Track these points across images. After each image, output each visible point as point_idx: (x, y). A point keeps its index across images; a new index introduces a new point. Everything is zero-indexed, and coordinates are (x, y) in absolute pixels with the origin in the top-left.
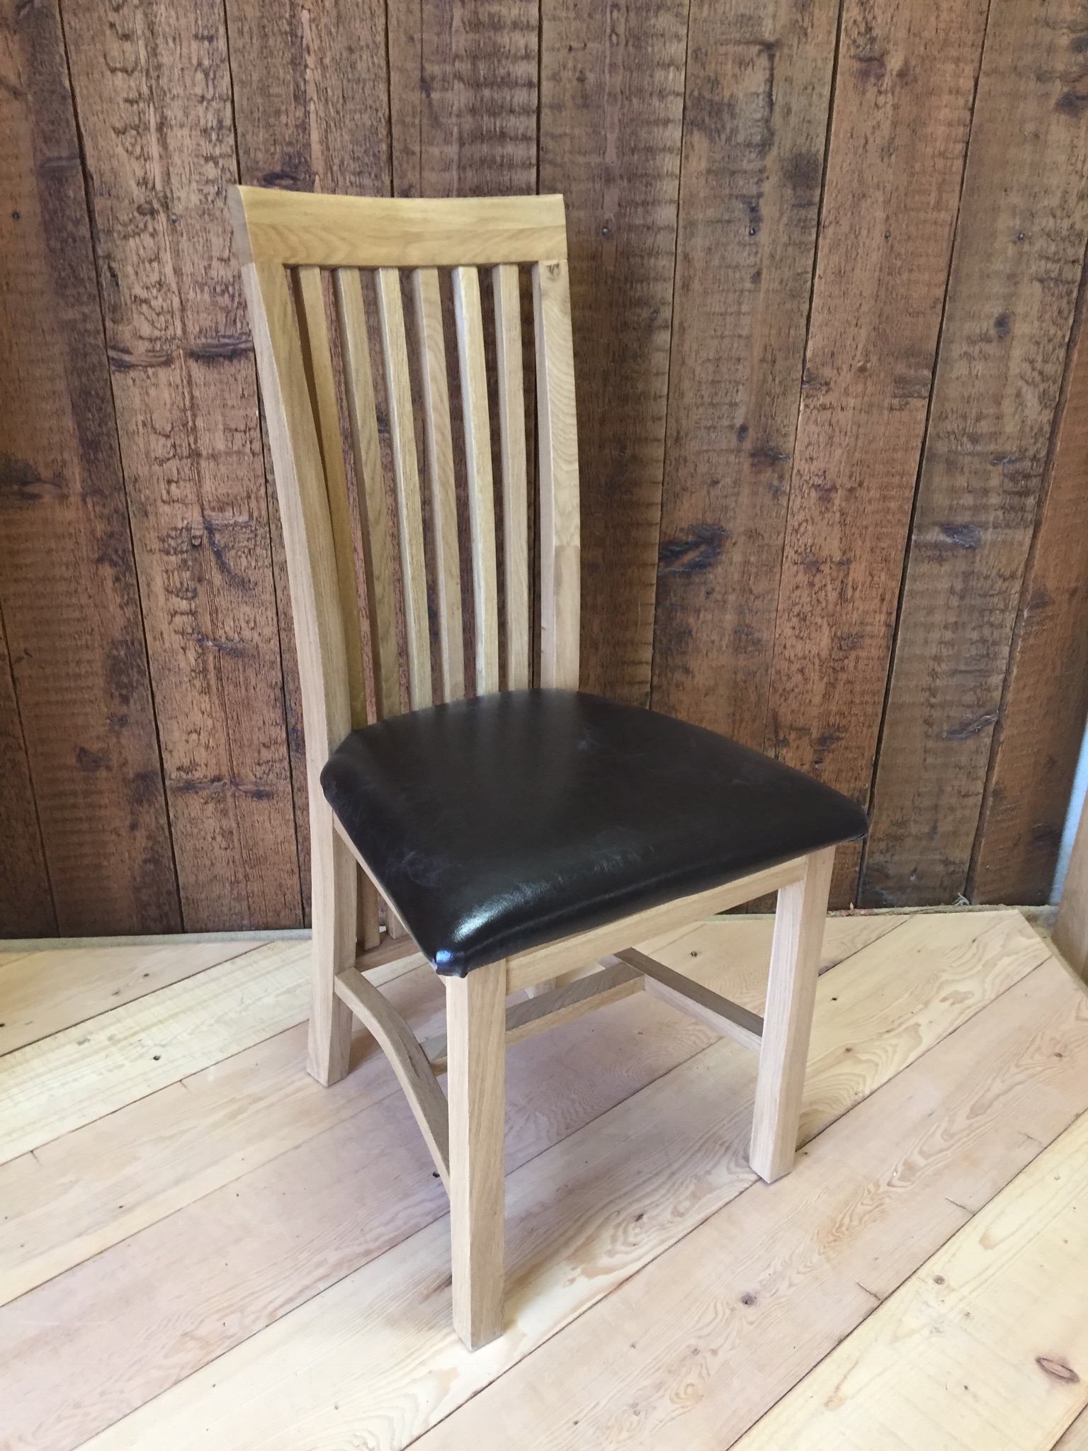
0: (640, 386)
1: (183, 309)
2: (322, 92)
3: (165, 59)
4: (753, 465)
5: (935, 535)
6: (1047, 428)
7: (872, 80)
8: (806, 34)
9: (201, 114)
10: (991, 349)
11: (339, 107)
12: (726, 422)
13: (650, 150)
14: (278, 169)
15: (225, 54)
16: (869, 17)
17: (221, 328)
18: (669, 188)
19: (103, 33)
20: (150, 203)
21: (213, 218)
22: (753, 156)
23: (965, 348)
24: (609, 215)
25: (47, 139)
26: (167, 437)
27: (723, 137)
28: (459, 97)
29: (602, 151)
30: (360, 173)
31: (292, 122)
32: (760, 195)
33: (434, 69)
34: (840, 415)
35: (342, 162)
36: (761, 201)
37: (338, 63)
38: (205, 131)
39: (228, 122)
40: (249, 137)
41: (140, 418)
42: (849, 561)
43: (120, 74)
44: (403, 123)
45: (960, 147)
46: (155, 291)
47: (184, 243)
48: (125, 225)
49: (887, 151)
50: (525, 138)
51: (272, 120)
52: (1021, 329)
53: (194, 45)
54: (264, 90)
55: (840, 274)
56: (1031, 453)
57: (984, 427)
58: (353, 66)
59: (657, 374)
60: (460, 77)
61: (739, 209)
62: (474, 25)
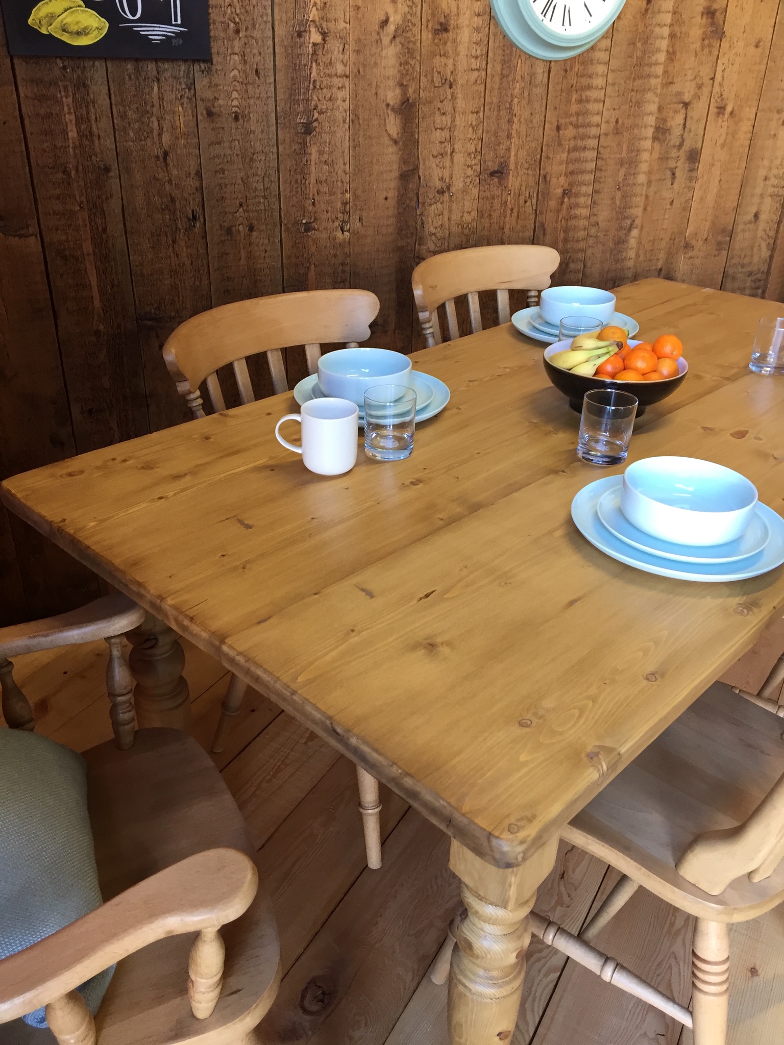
0: (624, 254)
1: (449, 236)
2: (518, 133)
3: (458, 123)
6: (768, 259)
7: (721, 116)
8: (699, 99)
9: (469, 146)
10: (751, 227)
11: (524, 140)
12: (654, 268)
13: (638, 151)
14: (496, 169)
15: (482, 119)
16: (722, 90)
17: (464, 243)
18: (644, 167)
19: (435, 113)
20: (442, 188)
21: (467, 193)
22: (675, 151)
23: (742, 227)
24: (620, 180)
25: (404, 163)
27: (665, 143)
28: (571, 132)
29: (621, 152)
30: (528, 168)
31: (505, 147)
32: (676, 167)
33: (562, 121)
34: (697, 261)
35: (522, 164)
36: (677, 170)
37: (526, 121)
38: (469, 154)
39: (479, 149)
40: (486, 155)
43: (438, 130)
44: (547, 145)
45: (748, 142)
46: (439, 229)
47: (454, 206)
48: (431, 199)
49: (723, 146)
50: (594, 149)
51: (496, 147)
52: (763, 217)
53: (470, 116)
54: (495, 134)
55: (702, 199)
56: (761, 271)
57: (747, 261)
58: (531, 122)
59: (631, 249)
60: (571, 124)
61: (669, 173)
62: (580, 101)
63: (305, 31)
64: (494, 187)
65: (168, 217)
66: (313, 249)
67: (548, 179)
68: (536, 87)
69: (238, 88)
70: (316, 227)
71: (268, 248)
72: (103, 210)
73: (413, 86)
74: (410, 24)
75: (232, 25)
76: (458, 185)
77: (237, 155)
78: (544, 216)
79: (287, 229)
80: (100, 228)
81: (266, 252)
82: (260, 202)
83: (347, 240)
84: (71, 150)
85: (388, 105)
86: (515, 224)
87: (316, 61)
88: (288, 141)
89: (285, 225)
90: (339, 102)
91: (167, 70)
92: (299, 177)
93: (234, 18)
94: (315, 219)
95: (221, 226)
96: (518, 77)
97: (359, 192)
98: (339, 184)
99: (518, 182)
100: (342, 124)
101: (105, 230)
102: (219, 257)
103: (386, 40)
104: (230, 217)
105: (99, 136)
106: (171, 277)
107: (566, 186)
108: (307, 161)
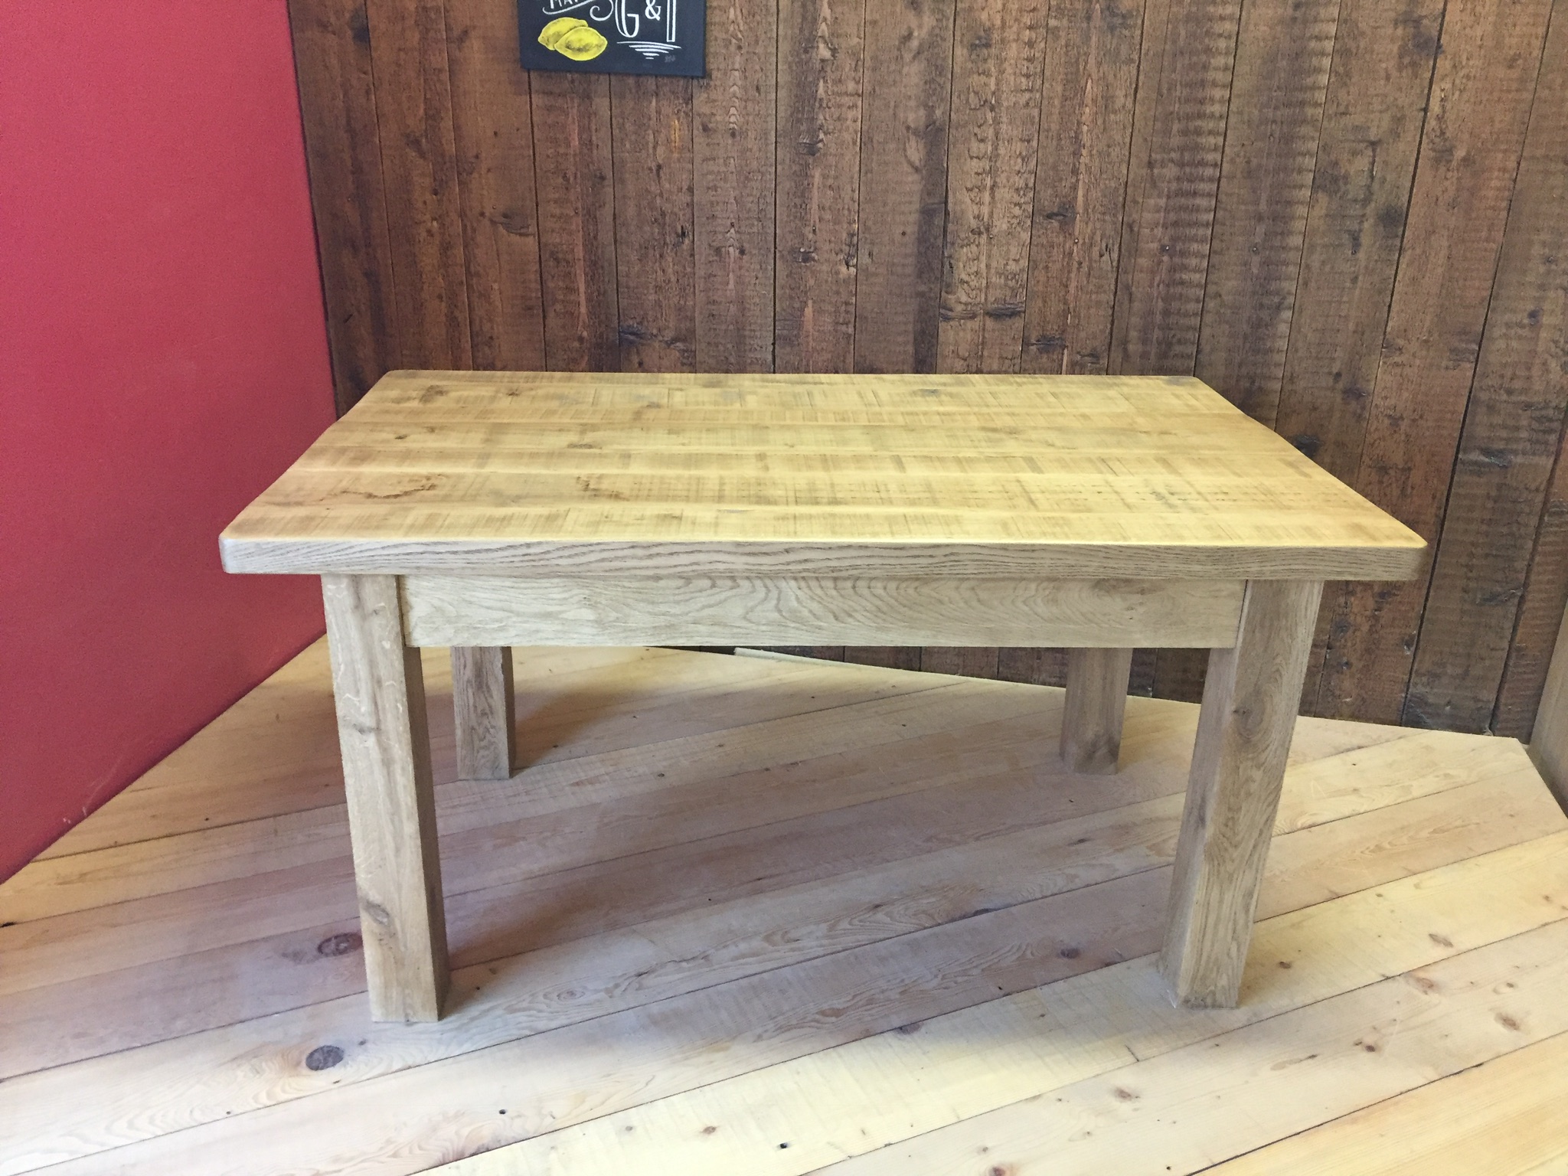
0: (1269, 344)
1: (987, 287)
2: (1088, 169)
3: (1002, 151)
4: (1343, 399)
5: (1476, 456)
7: (1444, 163)
8: (1399, 137)
9: (1017, 180)
10: (1525, 332)
11: (1098, 177)
12: (1326, 370)
13: (1289, 203)
14: (1056, 210)
15: (1035, 149)
16: (1444, 126)
17: (1008, 298)
18: (1299, 225)
19: (970, 138)
20: (979, 228)
21: (1014, 237)
22: (1358, 207)
23: (1504, 331)
24: (1258, 240)
25: (929, 194)
26: (965, 360)
27: (1338, 195)
28: (1171, 171)
29: (1257, 203)
30: (1104, 214)
31: (1068, 185)
32: (1361, 230)
33: (1157, 156)
34: (1407, 370)
35: (1095, 207)
36: (1362, 234)
37: (1100, 153)
38: (1017, 190)
39: (1031, 185)
40: (1042, 193)
41: (951, 348)
42: (1410, 469)
43: (975, 160)
44: (1134, 186)
45: (1505, 204)
46: (973, 277)
47: (995, 250)
48: (963, 240)
49: (1452, 205)
50: (1209, 195)
51: (1056, 184)
52: (1546, 320)
53: (1019, 144)
54: (1055, 168)
55: (1414, 279)
56: (1553, 404)
57: (1517, 385)
58: (1109, 155)
59: (1280, 337)
60: (1172, 161)
61: (1346, 238)
62: (1185, 133)
63: (812, 47)
64: (1052, 232)
65: (657, 230)
66: (812, 282)
67: (1136, 229)
68: (1115, 112)
69: (737, 105)
70: (816, 258)
71: (760, 275)
72: (595, 217)
73: (942, 108)
74: (939, 39)
75: (734, 41)
76: (1001, 225)
77: (732, 173)
78: (1130, 277)
79: (782, 256)
80: (592, 235)
81: (757, 278)
82: (753, 225)
83: (853, 277)
84: (572, 159)
85: (908, 128)
86: (1085, 282)
87: (824, 78)
88: (787, 161)
89: (780, 251)
90: (849, 122)
91: (666, 84)
92: (798, 201)
93: (737, 35)
94: (816, 249)
95: (710, 245)
96: (1088, 100)
97: (870, 223)
98: (846, 212)
99: (1089, 231)
100: (851, 147)
101: (595, 238)
102: (705, 278)
103: (908, 57)
104: (720, 237)
105: (598, 146)
106: (656, 292)
107: (1166, 241)
108: (808, 185)
